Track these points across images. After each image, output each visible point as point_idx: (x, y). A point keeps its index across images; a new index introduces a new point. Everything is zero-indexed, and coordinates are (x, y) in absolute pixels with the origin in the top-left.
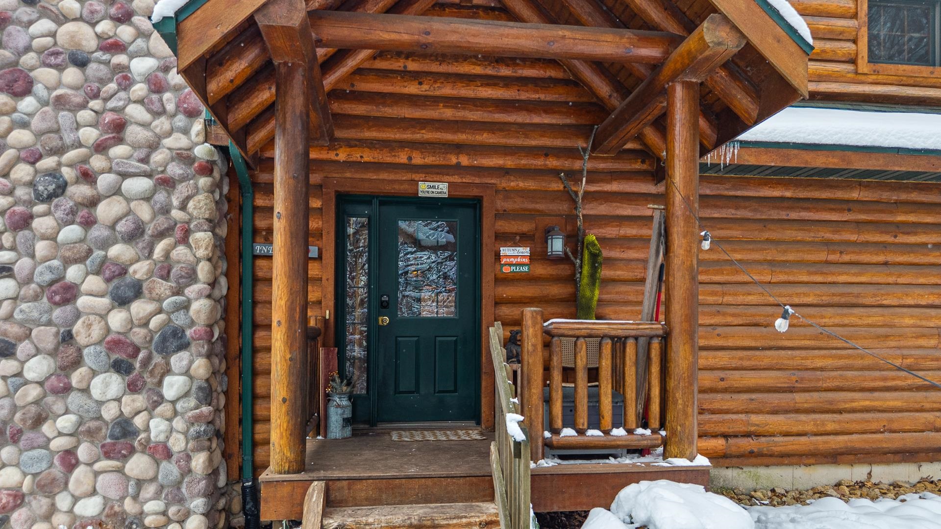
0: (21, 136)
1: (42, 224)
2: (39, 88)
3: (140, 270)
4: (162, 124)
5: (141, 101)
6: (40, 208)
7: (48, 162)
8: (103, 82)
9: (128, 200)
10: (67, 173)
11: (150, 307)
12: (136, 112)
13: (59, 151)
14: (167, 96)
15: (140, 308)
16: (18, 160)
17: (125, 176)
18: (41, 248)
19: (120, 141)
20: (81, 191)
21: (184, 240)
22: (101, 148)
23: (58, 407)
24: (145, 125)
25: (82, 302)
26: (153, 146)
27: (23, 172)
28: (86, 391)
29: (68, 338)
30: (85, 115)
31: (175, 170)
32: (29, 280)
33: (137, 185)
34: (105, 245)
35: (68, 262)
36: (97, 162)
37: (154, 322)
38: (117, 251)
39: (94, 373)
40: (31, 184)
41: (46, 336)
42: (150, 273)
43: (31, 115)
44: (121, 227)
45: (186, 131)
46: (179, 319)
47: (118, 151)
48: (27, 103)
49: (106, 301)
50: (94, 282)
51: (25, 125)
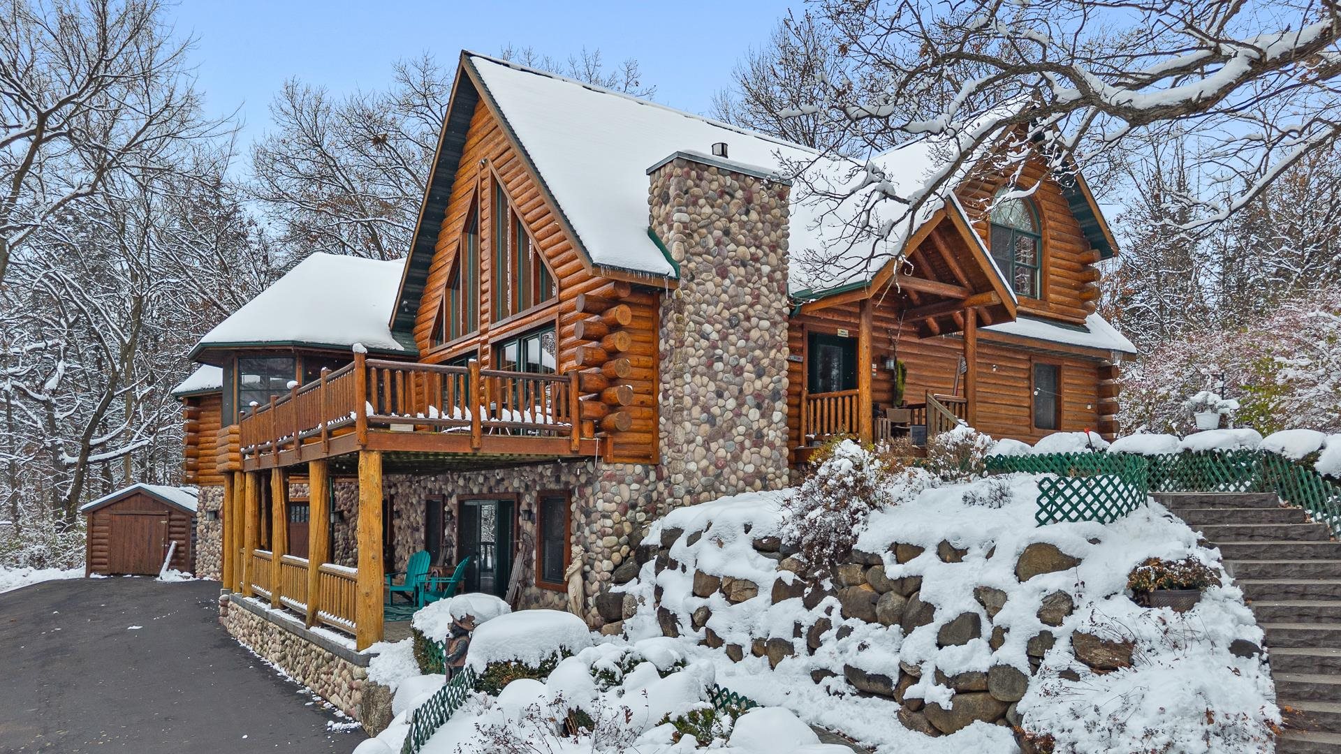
0: (725, 297)
1: (733, 338)
2: (731, 275)
3: (766, 362)
4: (772, 296)
5: (766, 286)
6: (731, 331)
7: (734, 310)
8: (753, 275)
9: (761, 330)
10: (741, 316)
11: (769, 380)
12: (764, 289)
13: (737, 306)
14: (775, 284)
15: (766, 379)
16: (724, 308)
17: (760, 319)
18: (732, 349)
19: (758, 303)
20: (746, 324)
21: (779, 351)
22: (751, 306)
23: (738, 423)
24: (767, 296)
25: (746, 375)
26: (769, 307)
27: (726, 314)
28: (747, 416)
29: (741, 391)
30: (747, 290)
31: (778, 318)
32: (728, 363)
33: (765, 324)
34: (753, 350)
35: (741, 356)
36: (751, 312)
37: (771, 386)
38: (758, 353)
39: (750, 408)
40: (729, 320)
41: (735, 389)
42: (770, 364)
43: (728, 287)
44: (760, 342)
45: (780, 301)
46: (779, 386)
47: (758, 307)
48: (727, 282)
49: (753, 376)
50: (749, 367)
51: (725, 292)
